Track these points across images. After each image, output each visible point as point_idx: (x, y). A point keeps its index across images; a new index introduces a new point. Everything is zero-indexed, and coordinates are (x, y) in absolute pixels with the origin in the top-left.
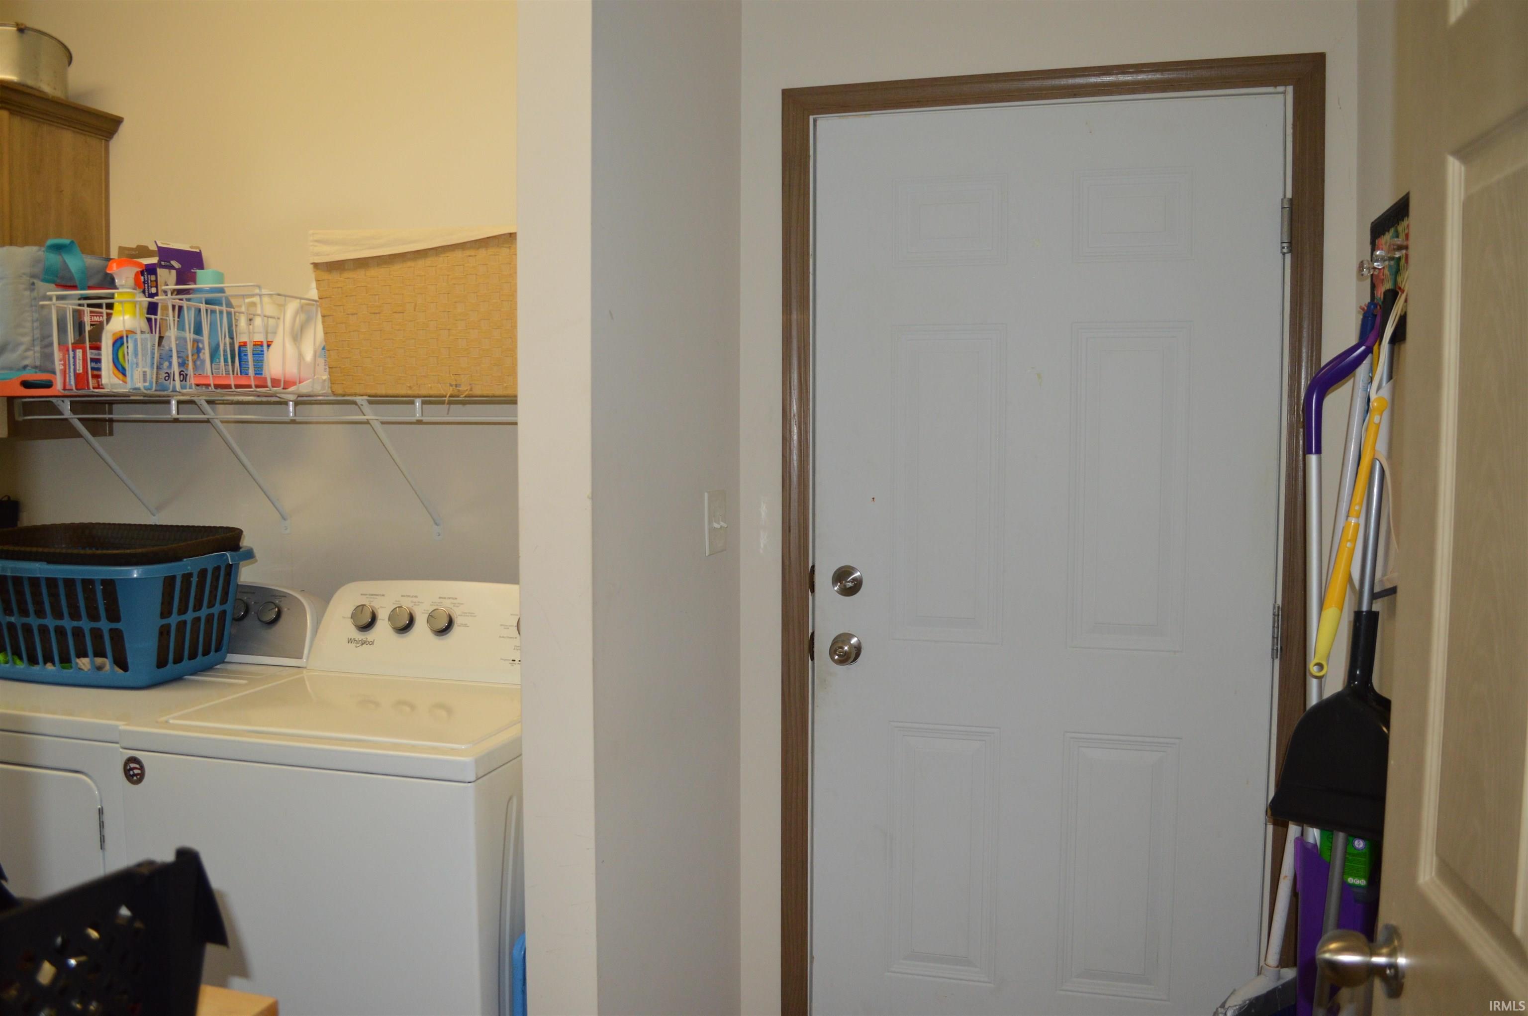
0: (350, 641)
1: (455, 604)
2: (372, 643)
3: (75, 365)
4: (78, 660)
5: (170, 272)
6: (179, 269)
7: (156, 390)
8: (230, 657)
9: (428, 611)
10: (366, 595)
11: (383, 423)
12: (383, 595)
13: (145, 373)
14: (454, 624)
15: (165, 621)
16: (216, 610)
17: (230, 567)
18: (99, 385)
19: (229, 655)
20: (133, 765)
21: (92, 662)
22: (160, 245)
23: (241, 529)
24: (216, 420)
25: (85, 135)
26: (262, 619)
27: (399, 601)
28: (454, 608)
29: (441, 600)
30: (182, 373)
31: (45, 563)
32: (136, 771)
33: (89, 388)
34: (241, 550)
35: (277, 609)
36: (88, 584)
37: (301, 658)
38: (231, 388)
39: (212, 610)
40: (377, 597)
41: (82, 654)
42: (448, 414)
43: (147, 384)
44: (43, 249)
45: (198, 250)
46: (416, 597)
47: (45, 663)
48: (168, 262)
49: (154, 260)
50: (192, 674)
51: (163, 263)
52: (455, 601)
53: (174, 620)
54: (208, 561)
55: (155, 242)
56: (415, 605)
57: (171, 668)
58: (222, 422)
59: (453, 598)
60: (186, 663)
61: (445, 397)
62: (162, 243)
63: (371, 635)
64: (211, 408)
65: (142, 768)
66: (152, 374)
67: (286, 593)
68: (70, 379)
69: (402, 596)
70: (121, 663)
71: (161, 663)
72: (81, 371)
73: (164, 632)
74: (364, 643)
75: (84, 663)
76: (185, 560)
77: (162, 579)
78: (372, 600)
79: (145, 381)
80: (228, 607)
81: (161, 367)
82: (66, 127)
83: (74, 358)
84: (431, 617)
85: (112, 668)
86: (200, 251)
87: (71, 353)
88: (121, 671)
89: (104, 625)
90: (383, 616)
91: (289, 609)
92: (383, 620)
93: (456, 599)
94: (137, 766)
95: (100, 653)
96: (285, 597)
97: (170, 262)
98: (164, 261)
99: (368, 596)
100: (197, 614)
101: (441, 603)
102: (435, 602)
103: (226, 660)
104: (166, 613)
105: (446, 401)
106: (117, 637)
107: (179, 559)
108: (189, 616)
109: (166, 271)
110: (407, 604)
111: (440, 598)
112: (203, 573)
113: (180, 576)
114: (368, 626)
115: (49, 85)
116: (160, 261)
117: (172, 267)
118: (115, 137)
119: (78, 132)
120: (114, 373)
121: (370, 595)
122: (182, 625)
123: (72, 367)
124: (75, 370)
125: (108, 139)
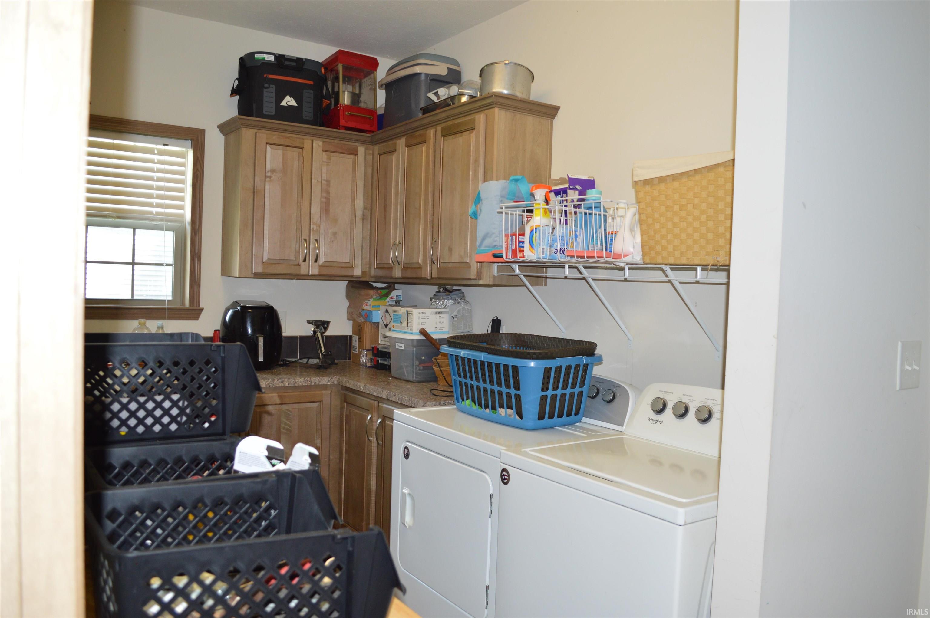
0: (649, 419)
1: (715, 404)
2: (661, 423)
3: (512, 244)
4: (499, 409)
5: (575, 192)
6: (580, 190)
7: (548, 259)
8: (584, 419)
9: (697, 406)
10: (662, 391)
11: (680, 283)
12: (672, 393)
13: (543, 249)
14: (712, 418)
15: (544, 393)
16: (577, 390)
17: (587, 365)
18: (523, 256)
19: (584, 418)
20: (505, 473)
21: (506, 412)
22: (570, 176)
23: (596, 343)
24: (589, 278)
25: (539, 118)
26: (604, 399)
27: (681, 398)
28: (713, 407)
29: (707, 400)
30: (562, 249)
31: (487, 353)
32: (506, 477)
33: (517, 258)
34: (595, 356)
35: (613, 394)
36: (506, 367)
37: (622, 426)
38: (595, 258)
39: (573, 390)
40: (668, 393)
41: (502, 406)
42: (707, 277)
43: (544, 256)
44: (508, 182)
45: (592, 179)
46: (691, 396)
47: (485, 409)
48: (574, 186)
49: (566, 186)
50: (559, 426)
51: (571, 187)
52: (715, 402)
53: (550, 393)
54: (573, 361)
55: (568, 175)
56: (690, 401)
57: (546, 421)
58: (593, 280)
59: (714, 400)
60: (556, 419)
61: (709, 266)
62: (571, 176)
63: (661, 417)
64: (586, 271)
65: (509, 476)
66: (547, 250)
67: (621, 385)
68: (509, 252)
69: (683, 395)
70: (520, 414)
71: (541, 417)
72: (514, 248)
73: (543, 399)
74: (657, 422)
75: (502, 412)
76: (557, 358)
77: (543, 369)
78: (665, 395)
79: (543, 254)
80: (585, 389)
81: (553, 246)
82: (529, 115)
83: (512, 240)
84: (699, 411)
85: (515, 416)
86: (594, 179)
87: (510, 238)
88: (520, 419)
89: (513, 391)
90: (670, 406)
91: (620, 395)
92: (669, 409)
93: (716, 401)
94: (507, 474)
95: (510, 407)
96: (619, 387)
97: (575, 187)
98: (572, 186)
99: (663, 392)
100: (564, 391)
101: (706, 402)
102: (703, 402)
103: (582, 421)
104: (545, 388)
105: (709, 269)
106: (518, 398)
107: (554, 358)
108: (559, 392)
109: (572, 191)
110: (685, 400)
111: (706, 399)
112: (569, 368)
113: (555, 368)
114: (660, 411)
115: (519, 92)
116: (569, 186)
117: (577, 189)
118: (556, 117)
119: (535, 117)
120: (529, 249)
121: (665, 392)
122: (554, 397)
123: (510, 246)
124: (511, 247)
125: (552, 119)
